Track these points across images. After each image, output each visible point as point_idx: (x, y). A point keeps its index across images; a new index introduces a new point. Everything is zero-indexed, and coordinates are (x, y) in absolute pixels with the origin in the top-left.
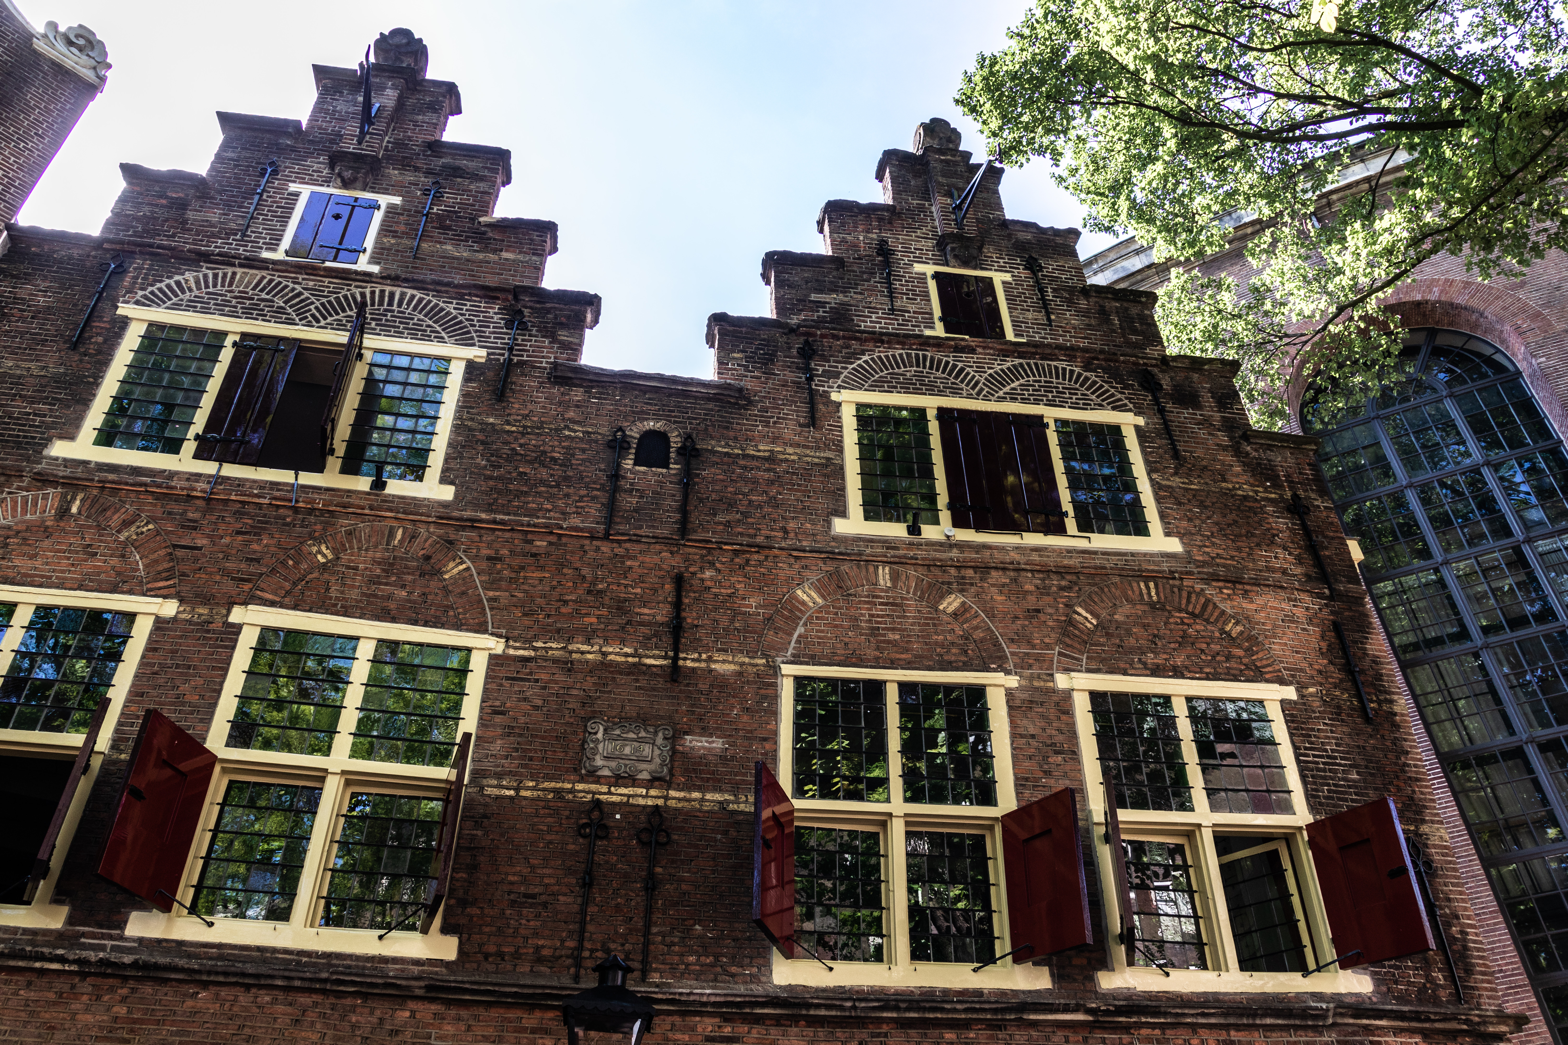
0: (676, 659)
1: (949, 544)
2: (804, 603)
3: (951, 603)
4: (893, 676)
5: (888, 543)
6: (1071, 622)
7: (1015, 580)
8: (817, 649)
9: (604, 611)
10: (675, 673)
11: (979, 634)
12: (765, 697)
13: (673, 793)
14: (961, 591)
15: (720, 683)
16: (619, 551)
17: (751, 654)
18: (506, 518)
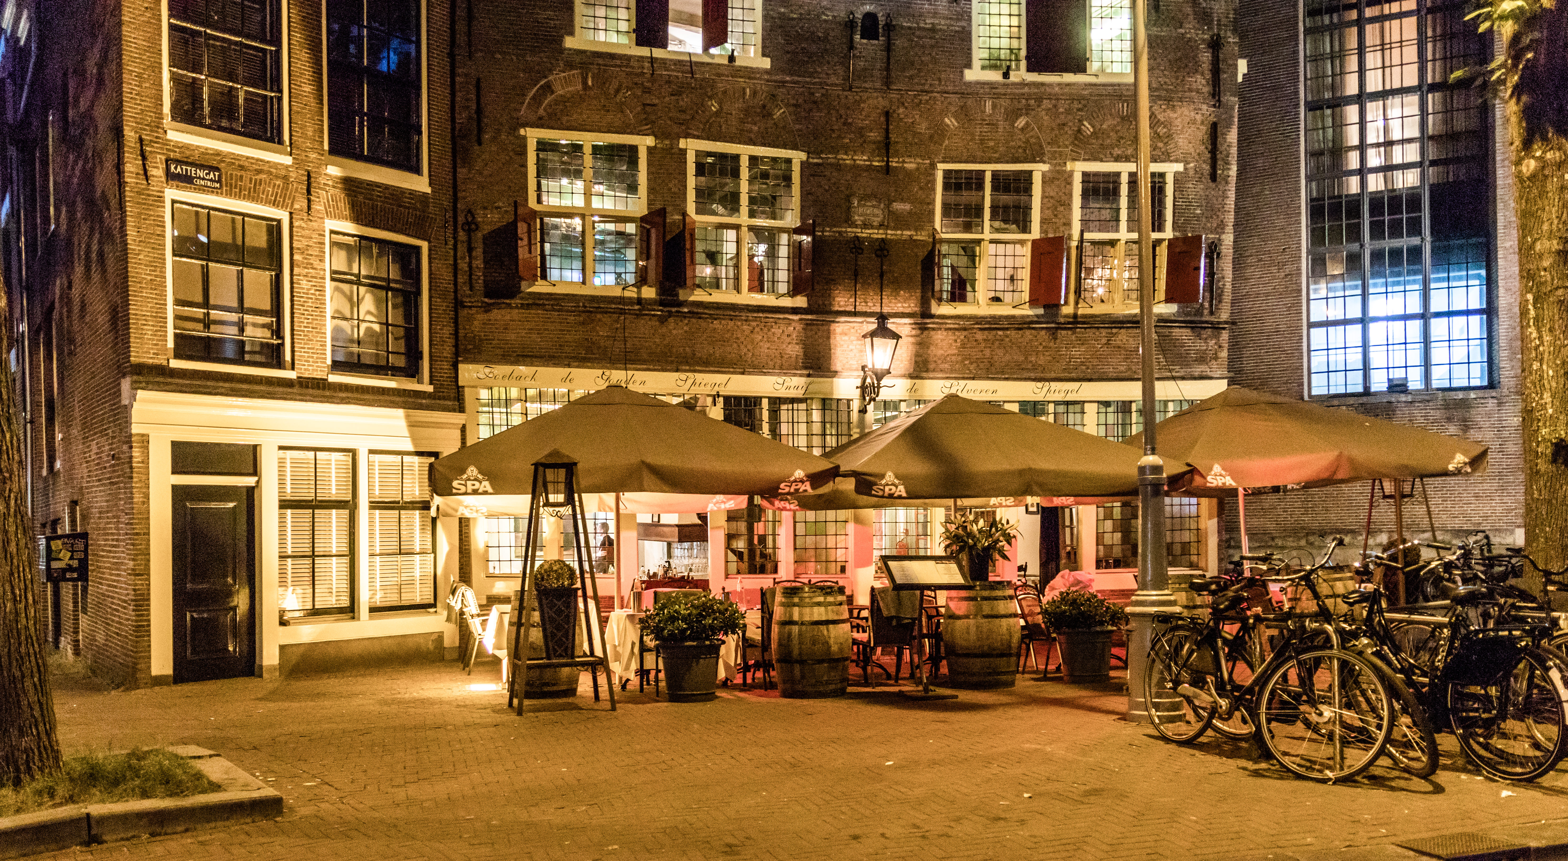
0: (888, 161)
1: (1023, 84)
2: (948, 126)
3: (1021, 122)
4: (989, 168)
5: (992, 85)
6: (1079, 131)
7: (1055, 106)
8: (953, 154)
9: (852, 136)
10: (887, 169)
11: (1033, 140)
12: (929, 181)
13: (889, 232)
14: (1027, 114)
15: (908, 174)
16: (858, 98)
17: (923, 157)
18: (800, 79)
